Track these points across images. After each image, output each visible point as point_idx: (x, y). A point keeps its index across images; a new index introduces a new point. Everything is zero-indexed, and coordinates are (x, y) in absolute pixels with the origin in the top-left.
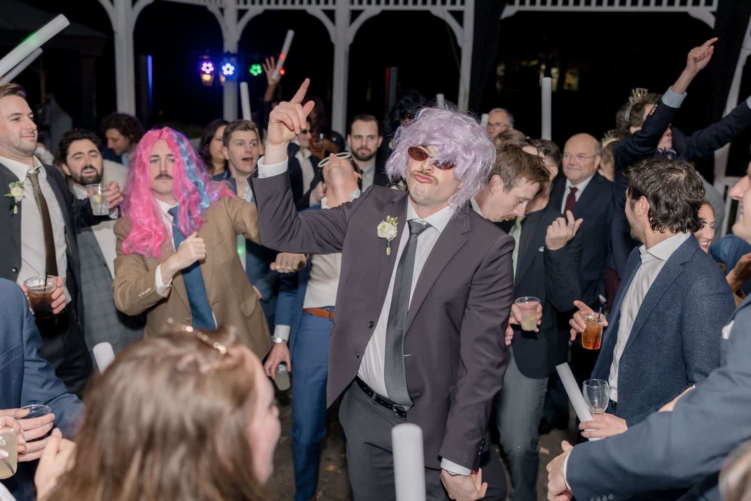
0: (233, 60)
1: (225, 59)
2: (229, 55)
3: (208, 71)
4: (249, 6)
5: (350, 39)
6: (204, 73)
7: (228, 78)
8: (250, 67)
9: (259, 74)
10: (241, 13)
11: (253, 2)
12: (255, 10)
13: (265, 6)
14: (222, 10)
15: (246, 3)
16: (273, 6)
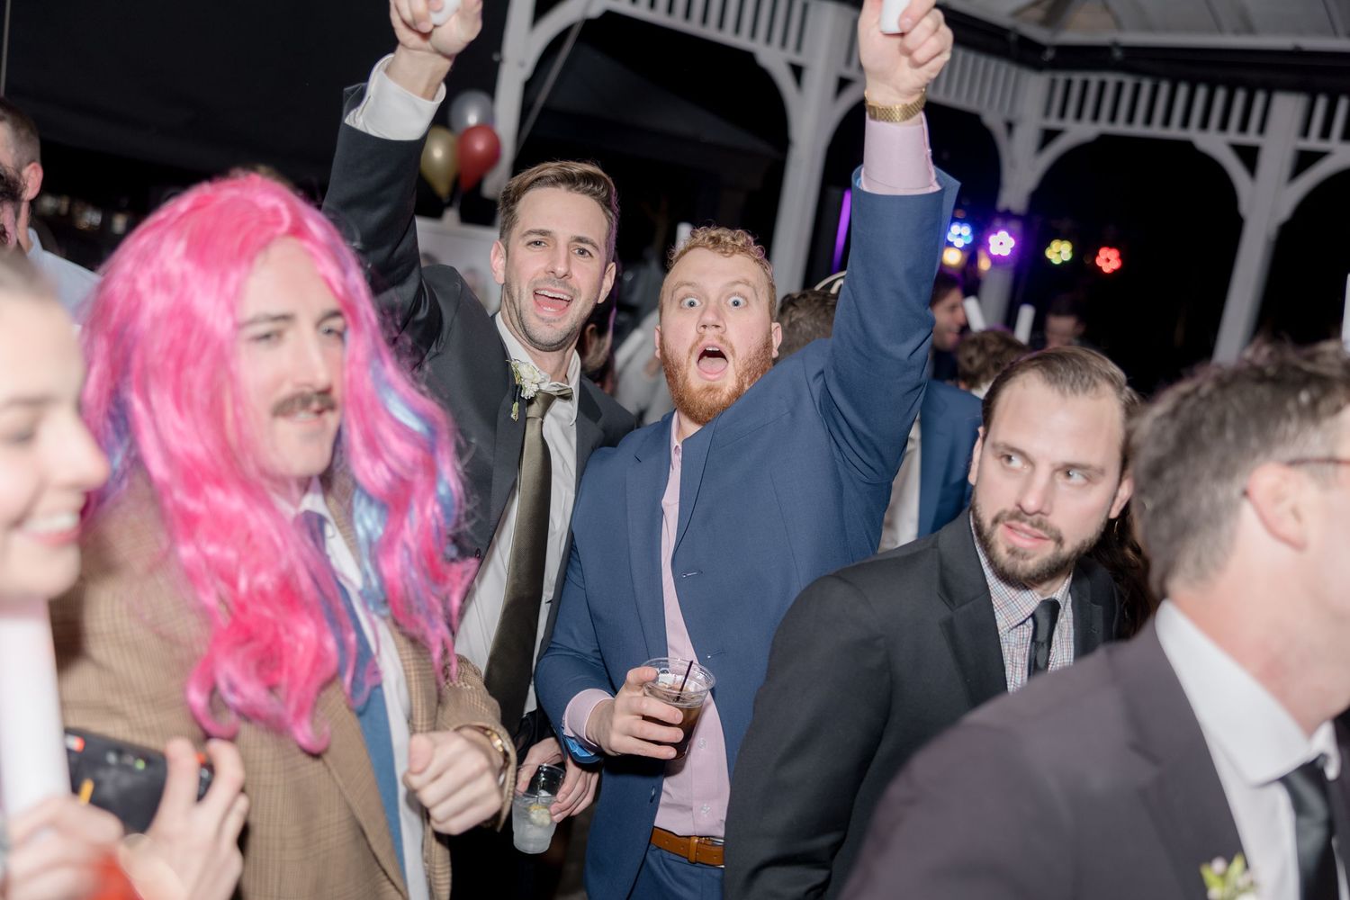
0: (1016, 226)
1: (998, 223)
2: (1008, 216)
3: (959, 243)
4: (1069, 123)
5: (1285, 210)
6: (950, 245)
7: (996, 261)
8: (1048, 244)
9: (1064, 263)
10: (1049, 136)
11: (1079, 115)
12: (1080, 131)
13: (1104, 126)
14: (1010, 126)
15: (1062, 114)
16: (1121, 128)
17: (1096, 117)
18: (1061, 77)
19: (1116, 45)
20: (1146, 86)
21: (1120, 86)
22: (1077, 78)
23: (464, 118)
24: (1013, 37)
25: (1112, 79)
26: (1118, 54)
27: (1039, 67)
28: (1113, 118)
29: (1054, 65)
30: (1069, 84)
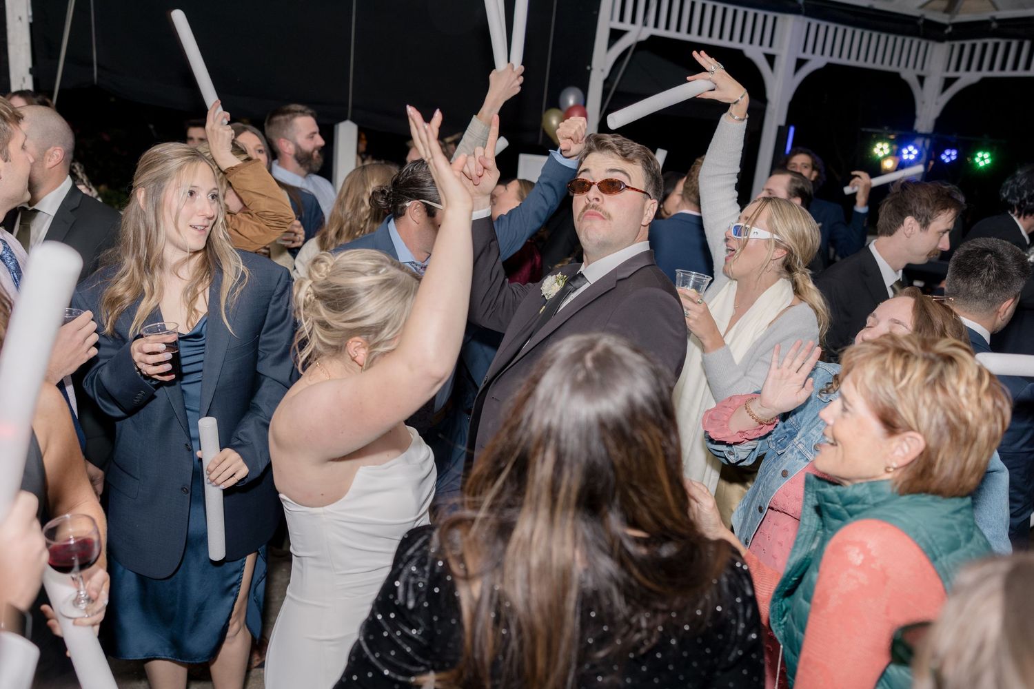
4: (962, 74)
10: (949, 82)
11: (968, 69)
12: (969, 78)
13: (985, 73)
14: (921, 79)
15: (957, 69)
16: (997, 73)
17: (979, 68)
18: (957, 44)
19: (994, 19)
20: (1014, 44)
21: (996, 46)
22: (968, 44)
23: (567, 102)
24: (921, 22)
25: (991, 42)
26: (994, 25)
27: (941, 39)
28: (991, 68)
29: (951, 37)
30: (962, 47)
